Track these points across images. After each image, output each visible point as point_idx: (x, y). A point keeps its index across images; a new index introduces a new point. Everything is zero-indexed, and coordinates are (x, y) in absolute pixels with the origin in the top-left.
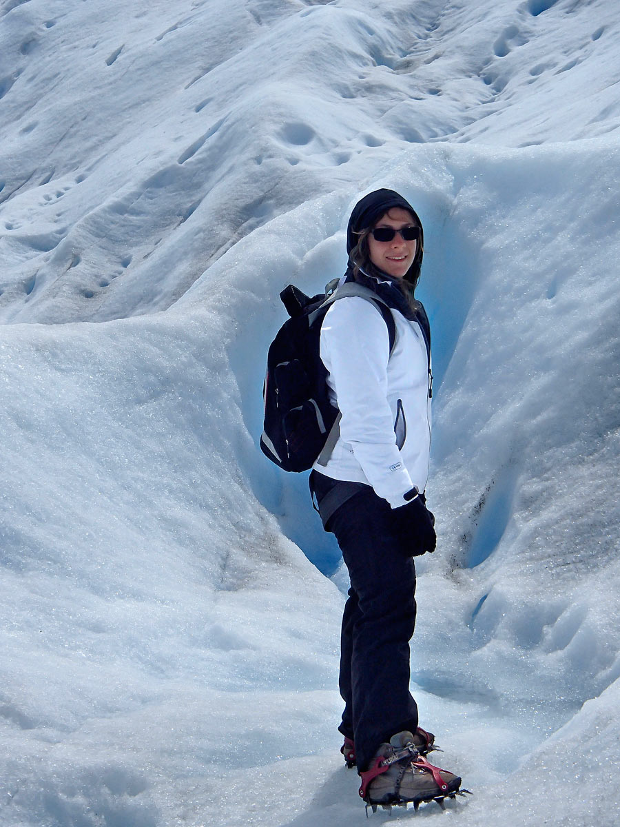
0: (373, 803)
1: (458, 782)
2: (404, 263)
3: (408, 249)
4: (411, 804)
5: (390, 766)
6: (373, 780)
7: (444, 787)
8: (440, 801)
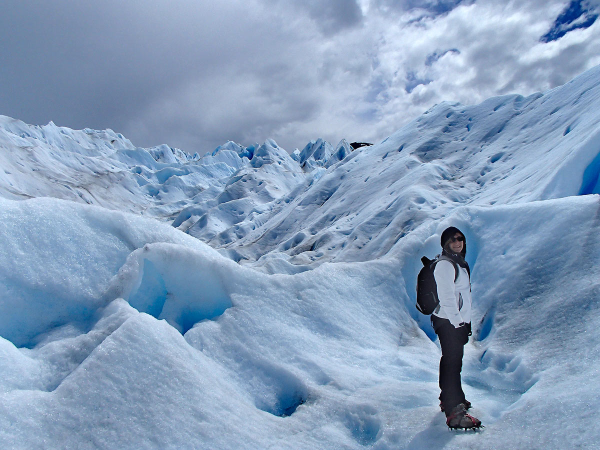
0: (451, 427)
1: (480, 423)
2: (459, 249)
3: (460, 244)
4: (464, 429)
5: (457, 415)
6: (451, 419)
7: (475, 424)
8: (474, 429)
